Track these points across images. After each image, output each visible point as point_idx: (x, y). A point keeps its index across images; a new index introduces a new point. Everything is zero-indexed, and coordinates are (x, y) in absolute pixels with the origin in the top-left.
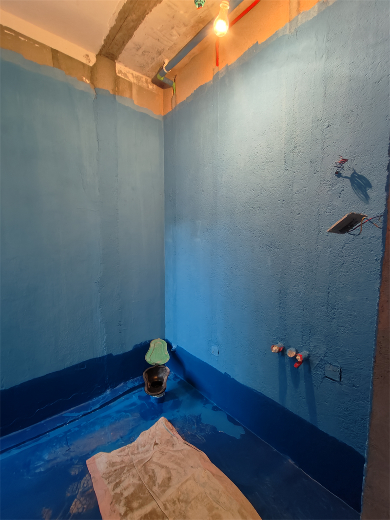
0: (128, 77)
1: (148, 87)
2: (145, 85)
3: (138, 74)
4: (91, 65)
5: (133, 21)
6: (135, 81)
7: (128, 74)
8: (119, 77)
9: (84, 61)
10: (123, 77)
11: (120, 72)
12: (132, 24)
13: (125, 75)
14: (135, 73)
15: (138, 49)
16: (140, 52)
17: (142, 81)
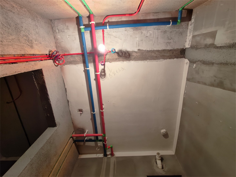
0: (190, 39)
2: (192, 25)
4: (189, 62)
6: (192, 33)
8: (191, 45)
9: (188, 65)
15: (170, 43)
17: (191, 28)
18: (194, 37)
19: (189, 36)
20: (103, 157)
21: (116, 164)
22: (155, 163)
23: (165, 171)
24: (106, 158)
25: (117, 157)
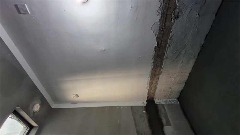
0: (161, 103)
1: (172, 103)
2: (170, 103)
3: (165, 100)
4: (145, 105)
5: (155, 84)
6: (165, 103)
7: (160, 102)
8: (157, 105)
9: (142, 105)
10: (159, 104)
11: (157, 102)
12: (155, 85)
13: (159, 103)
14: (163, 100)
15: (161, 91)
16: (162, 92)
17: (168, 102)
18: (163, 105)
19: (162, 101)
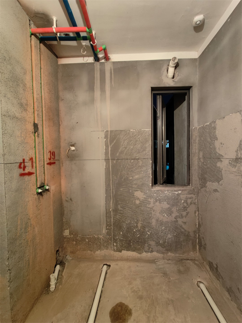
20: (93, 62)
21: (113, 72)
22: (166, 70)
23: (175, 82)
24: (98, 63)
25: (114, 63)
